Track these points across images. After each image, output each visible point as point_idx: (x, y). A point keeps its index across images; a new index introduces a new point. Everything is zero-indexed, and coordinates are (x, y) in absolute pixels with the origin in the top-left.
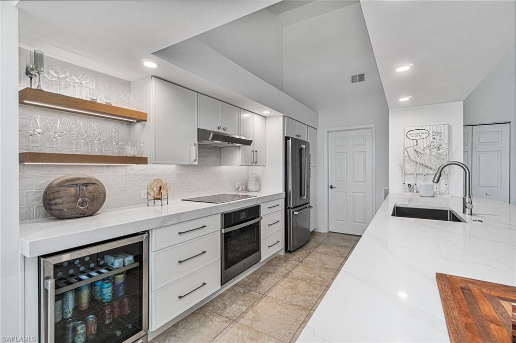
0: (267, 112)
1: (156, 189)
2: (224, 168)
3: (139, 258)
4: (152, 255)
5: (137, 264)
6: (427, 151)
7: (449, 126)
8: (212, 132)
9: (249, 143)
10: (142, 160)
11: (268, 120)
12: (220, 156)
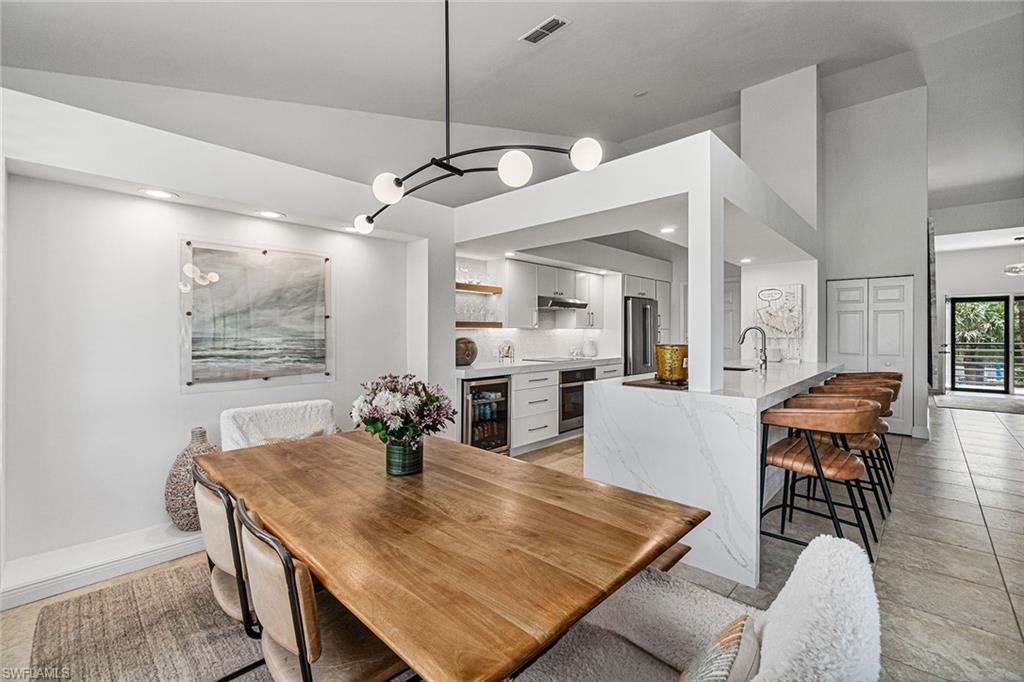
0: (603, 272)
1: (506, 348)
2: (559, 332)
3: (505, 394)
4: (513, 393)
5: (503, 399)
6: (780, 314)
7: (802, 286)
8: (551, 298)
9: (584, 306)
10: (498, 325)
11: (606, 279)
12: (554, 319)
